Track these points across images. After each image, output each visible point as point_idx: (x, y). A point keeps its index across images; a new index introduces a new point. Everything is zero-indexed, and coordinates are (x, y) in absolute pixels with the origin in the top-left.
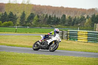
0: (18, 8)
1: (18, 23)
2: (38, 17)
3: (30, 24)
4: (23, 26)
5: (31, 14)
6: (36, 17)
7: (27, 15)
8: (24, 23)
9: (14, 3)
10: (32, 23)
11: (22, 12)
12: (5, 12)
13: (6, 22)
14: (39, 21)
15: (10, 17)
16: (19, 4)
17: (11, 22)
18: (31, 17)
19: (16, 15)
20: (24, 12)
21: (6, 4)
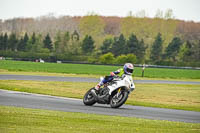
0: (146, 27)
1: (147, 58)
2: (189, 45)
3: (171, 59)
4: (157, 63)
5: (175, 39)
6: (183, 47)
7: (167, 42)
8: (160, 59)
9: (140, 16)
10: (177, 58)
11: (156, 35)
12: (122, 36)
13: (123, 56)
14: (190, 54)
15: (130, 46)
16: (149, 20)
17: (133, 55)
18: (175, 46)
19: (142, 42)
20: (160, 35)
21: (122, 18)
